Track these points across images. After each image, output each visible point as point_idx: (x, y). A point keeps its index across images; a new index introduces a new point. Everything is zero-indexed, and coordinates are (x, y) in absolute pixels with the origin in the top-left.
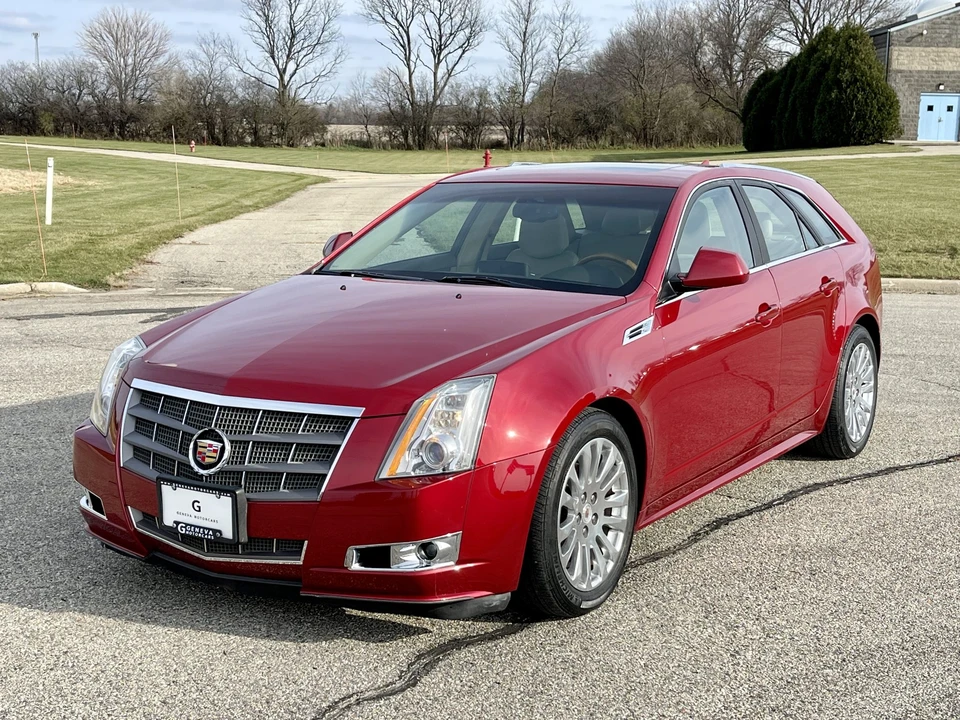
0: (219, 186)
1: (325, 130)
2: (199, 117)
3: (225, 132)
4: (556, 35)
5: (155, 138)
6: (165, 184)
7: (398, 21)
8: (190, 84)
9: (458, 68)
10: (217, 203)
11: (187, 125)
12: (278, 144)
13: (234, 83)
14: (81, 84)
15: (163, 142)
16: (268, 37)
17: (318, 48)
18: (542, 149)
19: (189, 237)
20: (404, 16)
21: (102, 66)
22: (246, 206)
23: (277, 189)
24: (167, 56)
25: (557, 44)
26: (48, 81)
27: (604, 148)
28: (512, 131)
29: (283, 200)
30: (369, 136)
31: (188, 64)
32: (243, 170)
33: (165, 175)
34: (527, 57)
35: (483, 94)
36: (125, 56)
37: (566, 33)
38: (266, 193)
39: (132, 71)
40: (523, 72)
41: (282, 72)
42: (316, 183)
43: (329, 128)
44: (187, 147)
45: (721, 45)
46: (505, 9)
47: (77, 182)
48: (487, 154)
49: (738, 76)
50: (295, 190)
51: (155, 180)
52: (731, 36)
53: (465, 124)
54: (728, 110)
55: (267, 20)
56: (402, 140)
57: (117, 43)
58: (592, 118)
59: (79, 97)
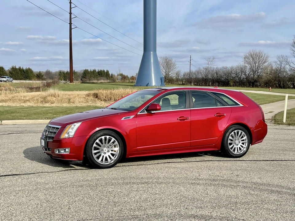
2: (276, 80)
5: (262, 87)
8: (274, 70)
11: (272, 83)
13: (287, 70)
14: (242, 72)
24: (268, 63)
31: (274, 65)
39: (257, 68)
59: (241, 75)
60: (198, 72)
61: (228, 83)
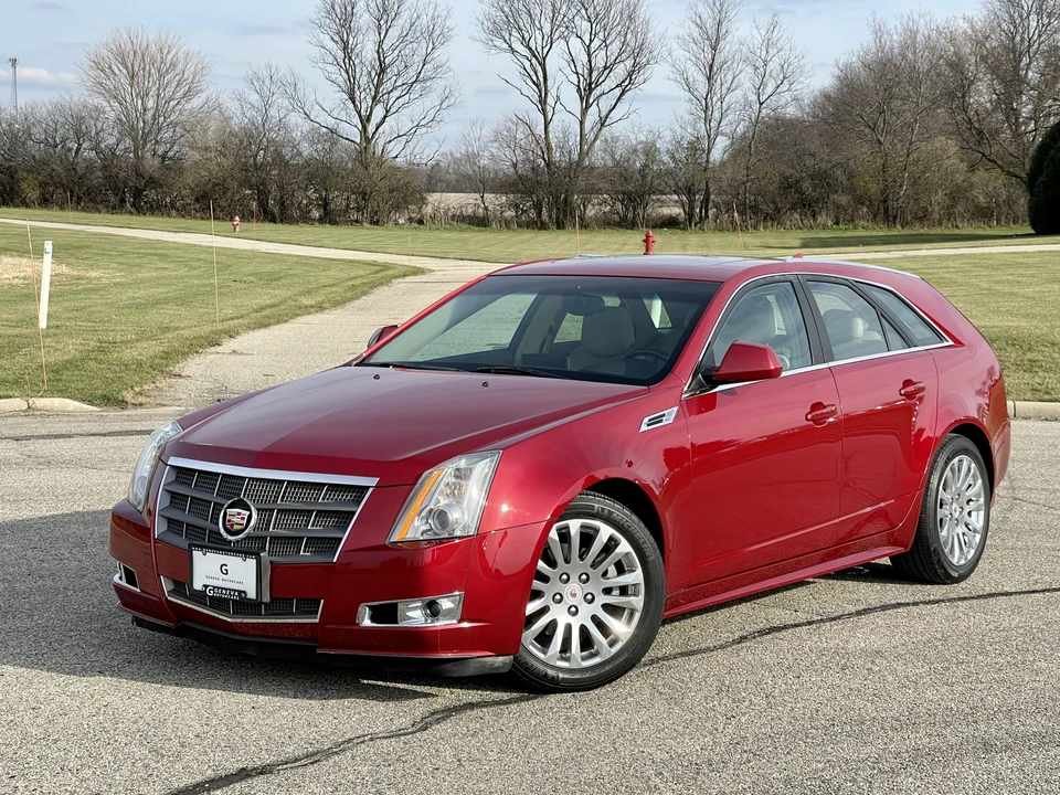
0: (272, 279)
1: (423, 201)
2: (247, 183)
3: (283, 204)
4: (756, 68)
5: (184, 212)
6: (197, 277)
7: (530, 49)
8: (236, 136)
9: (615, 115)
10: (268, 302)
11: (229, 194)
12: (357, 221)
13: (297, 135)
14: (79, 135)
15: (196, 218)
16: (348, 73)
17: (417, 87)
18: (735, 230)
19: (229, 345)
20: (540, 42)
21: (111, 111)
22: (306, 307)
23: (350, 283)
24: (203, 96)
25: (758, 82)
26: (34, 130)
27: (825, 227)
28: (691, 203)
29: (358, 298)
30: (486, 208)
31: (232, 107)
32: (306, 258)
33: (197, 264)
34: (715, 99)
35: (650, 151)
36: (144, 96)
37: (771, 66)
38: (334, 289)
39: (154, 118)
40: (707, 120)
41: (365, 121)
42: (404, 276)
43: (430, 198)
44: (228, 225)
45: (1002, 80)
46: (682, 32)
47: (75, 273)
48: (648, 237)
49: (1027, 124)
50: (374, 285)
51: (183, 271)
52: (1016, 68)
53: (623, 193)
54: (1009, 173)
55: (345, 49)
56: (533, 214)
57: (132, 78)
58: (806, 185)
59: (77, 153)
61: (11, 189)
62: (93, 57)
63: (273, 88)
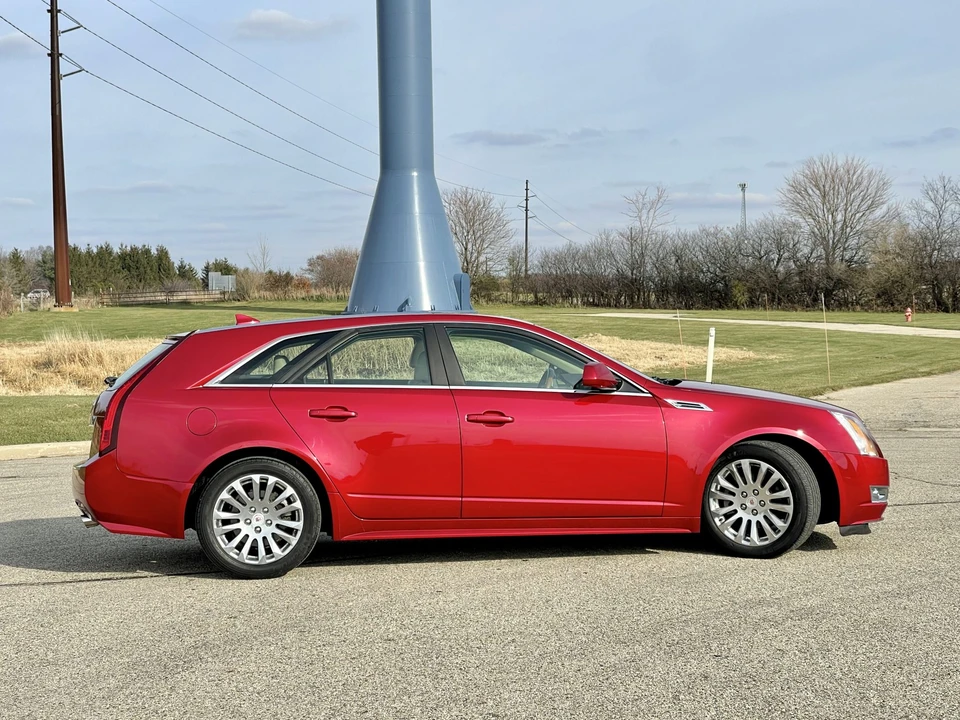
0: (910, 355)
2: (921, 279)
3: (955, 296)
5: (867, 307)
8: (912, 239)
11: (907, 289)
14: (780, 247)
15: (877, 311)
21: (806, 226)
24: (884, 208)
26: (743, 246)
31: (909, 214)
36: (834, 211)
39: (842, 229)
47: (758, 356)
57: (824, 197)
59: (778, 262)
60: (599, 252)
61: (726, 294)
62: (791, 183)
63: (947, 197)
